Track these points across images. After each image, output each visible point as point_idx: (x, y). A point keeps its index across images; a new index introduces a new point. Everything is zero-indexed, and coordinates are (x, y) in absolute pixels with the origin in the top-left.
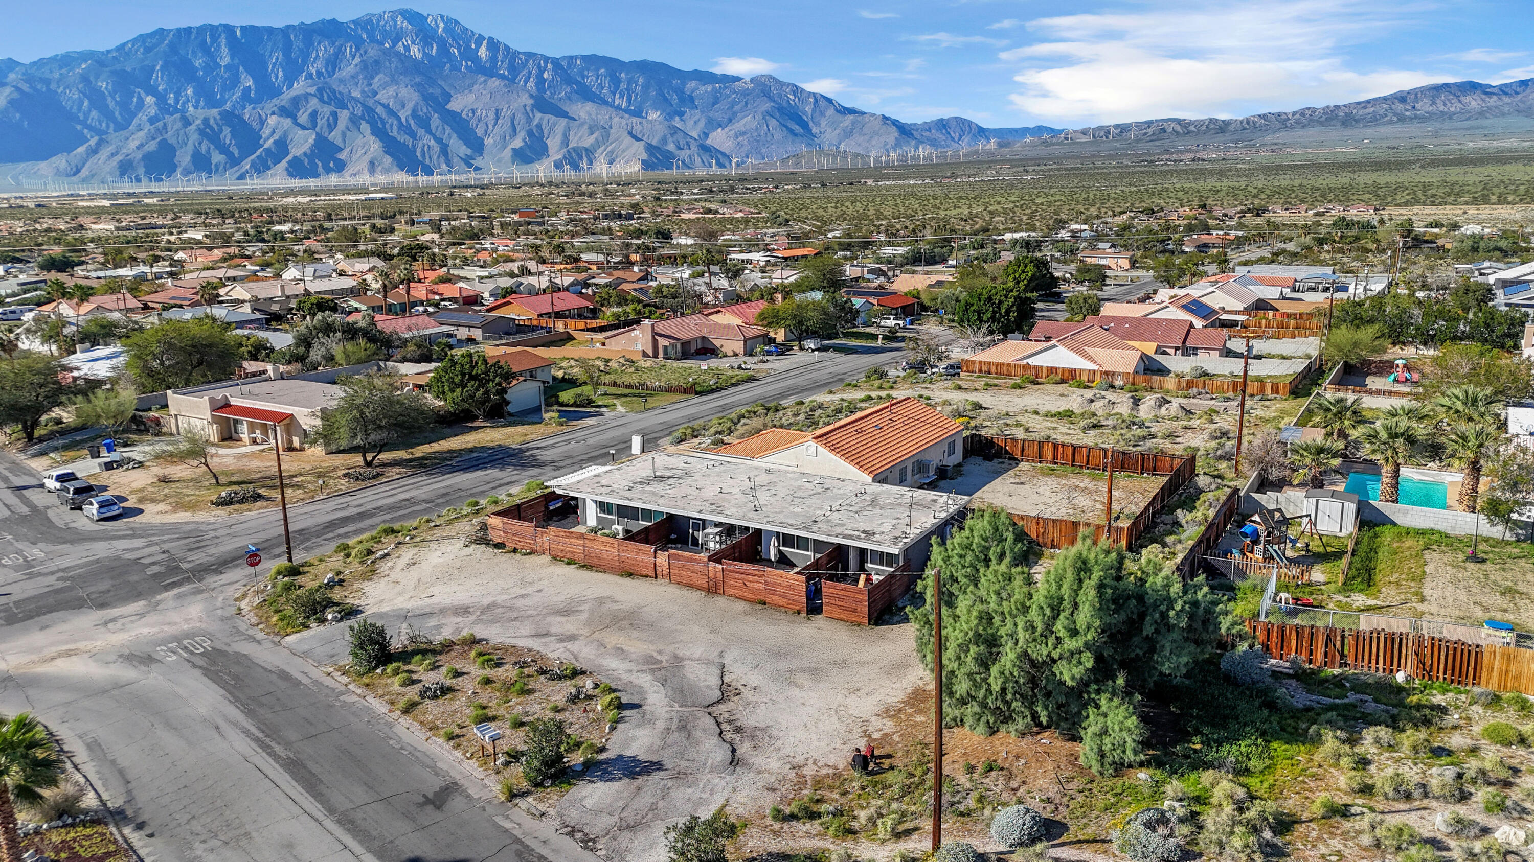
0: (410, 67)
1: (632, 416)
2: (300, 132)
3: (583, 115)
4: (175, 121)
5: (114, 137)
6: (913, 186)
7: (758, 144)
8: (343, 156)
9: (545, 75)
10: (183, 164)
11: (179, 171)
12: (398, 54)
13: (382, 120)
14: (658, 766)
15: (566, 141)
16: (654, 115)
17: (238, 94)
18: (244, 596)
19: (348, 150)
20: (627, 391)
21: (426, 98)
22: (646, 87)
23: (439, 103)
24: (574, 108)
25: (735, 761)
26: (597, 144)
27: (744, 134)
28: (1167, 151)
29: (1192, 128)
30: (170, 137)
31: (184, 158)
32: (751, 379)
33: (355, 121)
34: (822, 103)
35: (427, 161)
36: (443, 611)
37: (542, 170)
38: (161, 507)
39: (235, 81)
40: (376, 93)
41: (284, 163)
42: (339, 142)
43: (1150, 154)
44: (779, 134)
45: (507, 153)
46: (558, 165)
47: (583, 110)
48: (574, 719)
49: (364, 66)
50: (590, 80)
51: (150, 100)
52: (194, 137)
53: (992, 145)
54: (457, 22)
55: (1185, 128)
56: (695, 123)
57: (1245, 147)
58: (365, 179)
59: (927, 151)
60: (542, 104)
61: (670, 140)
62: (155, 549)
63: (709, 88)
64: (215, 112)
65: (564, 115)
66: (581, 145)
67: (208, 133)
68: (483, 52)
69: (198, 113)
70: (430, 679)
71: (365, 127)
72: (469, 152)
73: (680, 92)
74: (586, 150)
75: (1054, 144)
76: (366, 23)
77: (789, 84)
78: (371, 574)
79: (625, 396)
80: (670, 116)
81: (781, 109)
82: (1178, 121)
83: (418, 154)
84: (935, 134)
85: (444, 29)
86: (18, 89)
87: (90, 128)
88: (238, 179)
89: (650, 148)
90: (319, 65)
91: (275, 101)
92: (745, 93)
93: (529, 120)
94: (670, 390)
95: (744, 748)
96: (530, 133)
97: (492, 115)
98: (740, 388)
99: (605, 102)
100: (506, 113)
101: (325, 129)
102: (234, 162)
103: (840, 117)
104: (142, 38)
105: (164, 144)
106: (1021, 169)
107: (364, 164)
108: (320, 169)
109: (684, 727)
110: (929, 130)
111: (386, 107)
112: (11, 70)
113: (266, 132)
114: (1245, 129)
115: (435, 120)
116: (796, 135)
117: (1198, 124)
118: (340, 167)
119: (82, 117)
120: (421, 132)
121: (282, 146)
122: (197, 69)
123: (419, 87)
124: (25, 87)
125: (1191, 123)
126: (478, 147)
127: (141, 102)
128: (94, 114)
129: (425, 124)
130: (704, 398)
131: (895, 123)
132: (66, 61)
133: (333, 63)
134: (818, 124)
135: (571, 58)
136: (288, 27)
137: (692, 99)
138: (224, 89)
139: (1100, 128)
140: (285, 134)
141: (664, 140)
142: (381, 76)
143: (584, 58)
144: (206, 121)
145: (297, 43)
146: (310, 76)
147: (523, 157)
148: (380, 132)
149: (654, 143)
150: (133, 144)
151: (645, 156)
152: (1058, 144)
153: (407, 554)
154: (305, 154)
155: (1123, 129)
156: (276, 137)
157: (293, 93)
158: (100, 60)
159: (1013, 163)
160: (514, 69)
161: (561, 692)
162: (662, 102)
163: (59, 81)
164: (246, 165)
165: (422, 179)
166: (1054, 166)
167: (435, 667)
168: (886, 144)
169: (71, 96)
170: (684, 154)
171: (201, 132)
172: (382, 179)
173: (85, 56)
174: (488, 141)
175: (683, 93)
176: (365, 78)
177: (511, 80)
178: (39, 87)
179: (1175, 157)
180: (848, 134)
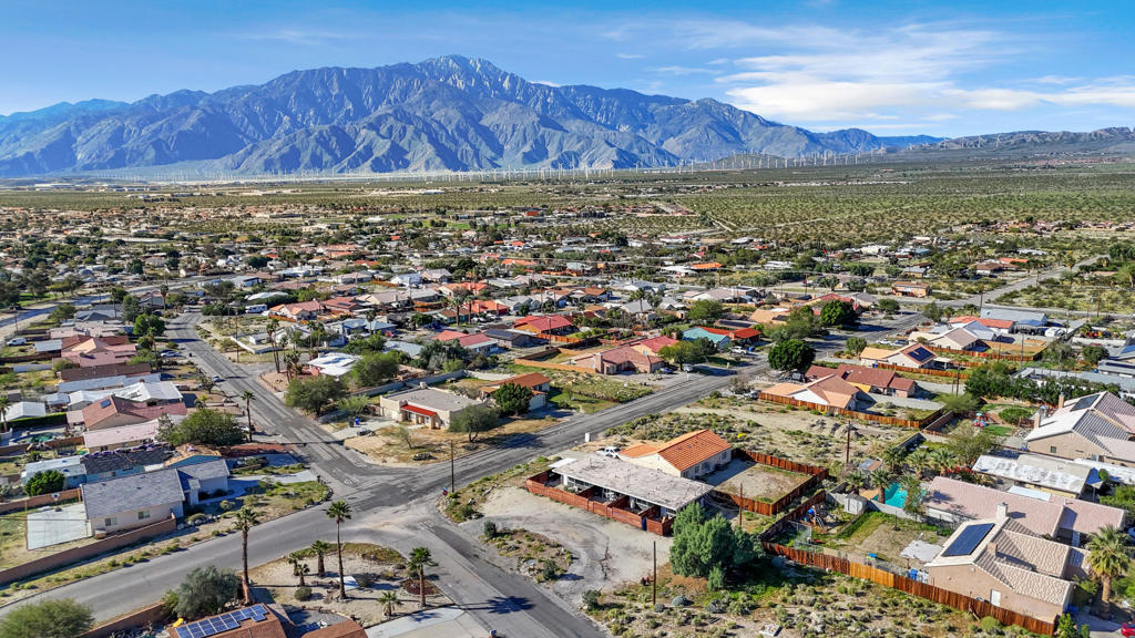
0: (457, 95)
1: (587, 417)
2: (381, 141)
3: (574, 128)
4: (301, 134)
5: (262, 143)
6: (812, 189)
7: (699, 149)
8: (408, 157)
9: (549, 100)
10: (305, 162)
11: (302, 166)
12: (449, 86)
13: (435, 131)
14: (582, 577)
15: (560, 148)
16: (624, 128)
17: (342, 114)
18: (439, 505)
19: (411, 153)
20: (586, 398)
21: (466, 117)
22: (619, 108)
23: (474, 120)
24: (568, 123)
25: (606, 578)
26: (583, 149)
27: (689, 141)
28: (1025, 158)
29: (1048, 139)
30: (297, 143)
31: (306, 158)
32: (651, 393)
33: (417, 133)
34: (750, 118)
35: (464, 161)
36: (512, 518)
37: (543, 169)
38: (393, 459)
39: (342, 105)
40: (432, 114)
41: (369, 162)
42: (406, 148)
43: (1010, 161)
44: (716, 142)
45: (520, 156)
46: (554, 165)
47: (574, 125)
48: (557, 560)
49: (426, 94)
50: (580, 103)
51: (286, 118)
52: (313, 144)
53: (882, 151)
54: (489, 63)
55: (1042, 139)
56: (654, 133)
57: (1092, 155)
58: (423, 174)
59: (830, 155)
60: (546, 121)
61: (635, 146)
62: (399, 481)
63: (666, 108)
64: (327, 126)
65: (561, 128)
66: (571, 150)
67: (322, 141)
68: (506, 84)
69: (316, 128)
70: (511, 543)
71: (424, 137)
72: (493, 154)
73: (644, 111)
74: (575, 153)
75: (932, 151)
76: (427, 65)
77: (725, 105)
78: (484, 500)
79: (584, 401)
80: (636, 129)
81: (718, 123)
82: (1037, 133)
83: (459, 156)
84: (838, 141)
85: (481, 68)
86: (204, 111)
87: (247, 137)
88: (340, 172)
89: (620, 152)
90: (396, 93)
91: (366, 119)
92: (692, 111)
93: (536, 133)
94: (607, 399)
95: (609, 575)
96: (536, 142)
97: (510, 129)
98: (643, 399)
99: (591, 120)
100: (520, 128)
101: (398, 137)
102: (337, 161)
103: (763, 129)
104: (283, 77)
105: (293, 148)
106: (901, 173)
107: (422, 163)
108: (393, 166)
109: (592, 567)
110: (833, 138)
111: (439, 123)
112: (201, 98)
113: (359, 140)
114: (1092, 140)
115: (471, 133)
116: (728, 142)
117: (1053, 136)
118: (406, 164)
119: (242, 130)
120: (461, 140)
121: (369, 150)
122: (316, 98)
123: (462, 110)
124: (209, 110)
125: (1048, 134)
126: (499, 151)
127: (281, 120)
128: (251, 128)
129: (464, 134)
130: (623, 406)
131: (806, 133)
132: (235, 92)
133: (405, 93)
134: (746, 134)
135: (567, 87)
136: (377, 68)
137: (652, 116)
138: (334, 111)
139: (970, 138)
140: (371, 142)
141: (631, 147)
142: (436, 101)
143: (575, 87)
144: (321, 133)
145: (383, 80)
146: (389, 102)
147: (529, 158)
148: (434, 141)
149: (623, 148)
150: (274, 148)
151: (616, 158)
152: (937, 151)
153: (497, 492)
154: (383, 156)
155: (990, 139)
156: (365, 144)
157: (377, 113)
158: (255, 92)
159: (897, 166)
160: (527, 97)
161: (554, 552)
162: (631, 119)
163: (230, 105)
164: (345, 163)
165: (460, 173)
166: (930, 171)
167: (512, 539)
168: (798, 148)
169: (237, 116)
170: (644, 157)
171: (317, 140)
172: (433, 174)
173: (246, 89)
174: (507, 147)
175: (646, 111)
176: (425, 103)
177: (524, 104)
178: (217, 110)
179: (1030, 164)
180: (769, 141)
